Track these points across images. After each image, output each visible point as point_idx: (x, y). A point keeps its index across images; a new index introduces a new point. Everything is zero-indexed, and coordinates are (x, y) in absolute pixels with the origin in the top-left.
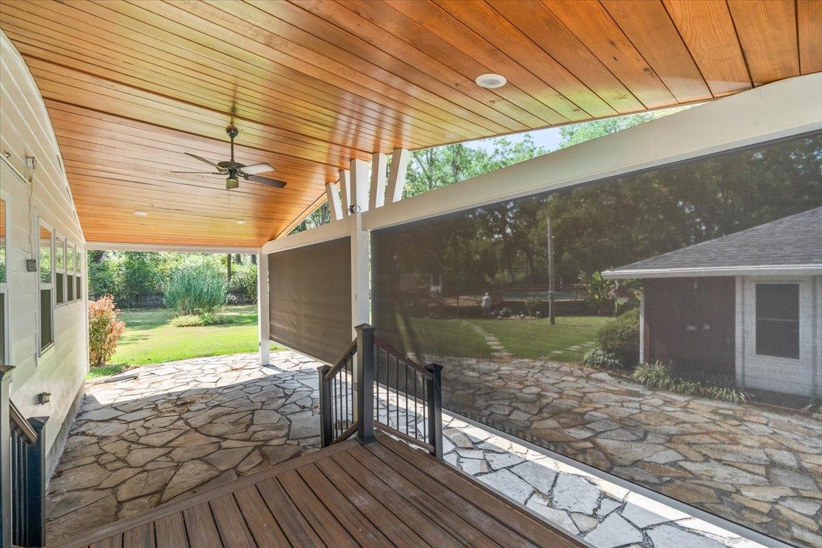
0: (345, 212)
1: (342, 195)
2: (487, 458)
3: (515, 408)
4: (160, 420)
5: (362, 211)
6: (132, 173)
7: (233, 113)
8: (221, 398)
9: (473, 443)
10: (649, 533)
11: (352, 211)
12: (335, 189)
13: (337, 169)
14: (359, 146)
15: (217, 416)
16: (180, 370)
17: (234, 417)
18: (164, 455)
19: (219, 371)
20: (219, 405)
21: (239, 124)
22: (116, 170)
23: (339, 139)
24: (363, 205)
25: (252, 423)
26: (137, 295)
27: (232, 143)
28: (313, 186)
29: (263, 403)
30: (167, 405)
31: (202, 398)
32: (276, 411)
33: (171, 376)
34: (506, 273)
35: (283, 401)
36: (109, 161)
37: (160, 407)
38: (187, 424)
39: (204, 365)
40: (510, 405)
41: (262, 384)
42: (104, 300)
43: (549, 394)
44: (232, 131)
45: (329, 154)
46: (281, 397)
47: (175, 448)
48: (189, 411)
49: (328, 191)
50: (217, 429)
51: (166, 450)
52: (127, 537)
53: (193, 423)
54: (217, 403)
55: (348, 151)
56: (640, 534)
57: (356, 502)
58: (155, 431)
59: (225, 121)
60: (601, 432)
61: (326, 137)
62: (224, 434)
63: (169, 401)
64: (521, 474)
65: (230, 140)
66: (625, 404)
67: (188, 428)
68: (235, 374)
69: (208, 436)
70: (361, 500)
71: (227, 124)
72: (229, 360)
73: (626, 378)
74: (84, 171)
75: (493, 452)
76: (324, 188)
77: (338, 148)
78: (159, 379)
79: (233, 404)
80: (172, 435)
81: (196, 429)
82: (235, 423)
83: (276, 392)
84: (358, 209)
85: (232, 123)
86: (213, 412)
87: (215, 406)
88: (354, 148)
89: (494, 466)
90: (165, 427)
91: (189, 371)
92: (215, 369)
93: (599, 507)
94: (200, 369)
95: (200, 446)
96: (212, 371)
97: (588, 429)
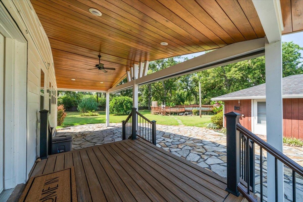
0: (131, 79)
1: (131, 74)
2: (170, 149)
3: (182, 138)
4: (78, 139)
5: (136, 79)
6: (72, 68)
7: (100, 51)
8: (95, 134)
9: (167, 146)
10: (211, 166)
11: (133, 79)
12: (129, 73)
13: (129, 67)
14: (135, 60)
15: (94, 138)
16: (83, 127)
17: (98, 139)
18: (79, 146)
19: (94, 127)
20: (94, 136)
21: (102, 54)
22: (68, 67)
23: (130, 58)
24: (136, 77)
25: (104, 140)
26: (69, 107)
27: (100, 59)
28: (123, 72)
29: (107, 135)
30: (79, 135)
31: (89, 134)
32: (111, 137)
33: (80, 129)
34: (188, 102)
35: (113, 135)
36: (66, 65)
37: (77, 136)
38: (85, 140)
39: (89, 126)
40: (180, 137)
41: (107, 131)
42: (61, 106)
43: (193, 135)
44: (100, 56)
45: (127, 63)
46: (112, 134)
47: (82, 145)
48: (86, 137)
49: (127, 73)
50: (94, 141)
51: (80, 145)
52: (73, 153)
53: (87, 140)
54: (93, 135)
55: (132, 62)
56: (208, 166)
57: (129, 150)
58: (76, 141)
59: (97, 54)
60: (206, 144)
61: (126, 58)
62: (96, 142)
63: (80, 134)
64: (179, 153)
65: (99, 59)
66: (216, 138)
67: (85, 141)
68: (99, 128)
69: (91, 142)
70: (130, 149)
71: (98, 54)
72: (97, 125)
73: (219, 132)
74: (59, 68)
75: (172, 148)
76: (126, 72)
77: (130, 61)
78: (76, 129)
79: (98, 135)
80: (81, 142)
81: (88, 141)
82: (99, 140)
83: (111, 133)
84: (135, 78)
85: (100, 54)
86: (93, 137)
87: (93, 136)
88: (134, 61)
89: (171, 151)
90: (79, 140)
91: (85, 128)
92: (93, 127)
93: (199, 160)
94: (89, 127)
95: (89, 145)
96: (92, 128)
97: (202, 143)
